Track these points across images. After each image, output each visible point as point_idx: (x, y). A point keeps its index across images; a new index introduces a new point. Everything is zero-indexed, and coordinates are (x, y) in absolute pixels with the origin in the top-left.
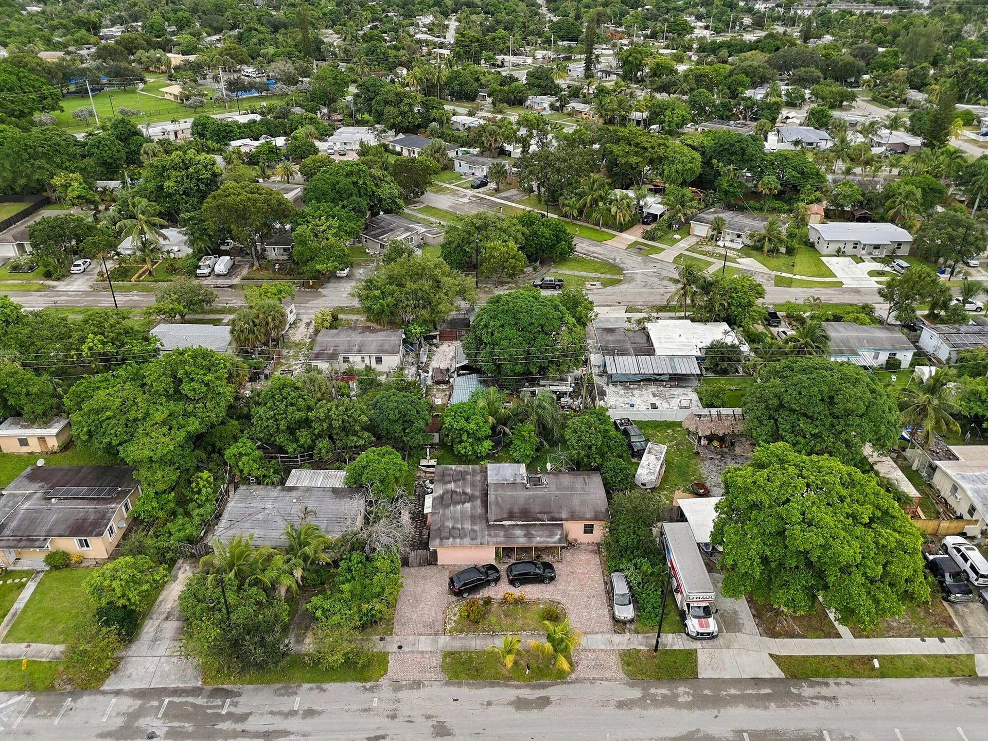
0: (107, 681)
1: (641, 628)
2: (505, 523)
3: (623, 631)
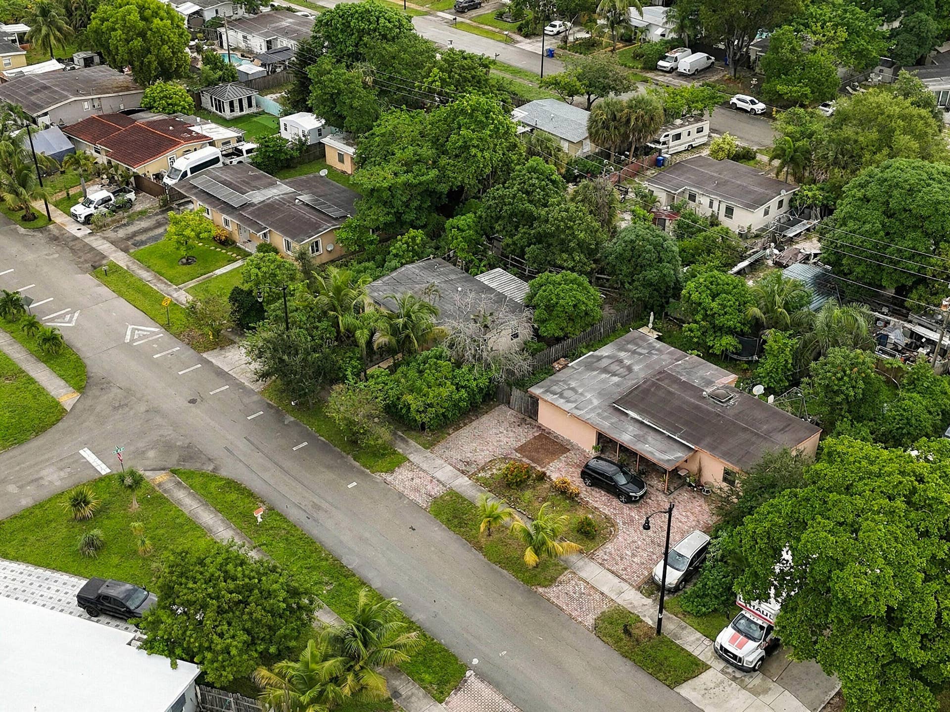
0: (210, 352)
1: (672, 604)
2: (630, 413)
3: (648, 594)
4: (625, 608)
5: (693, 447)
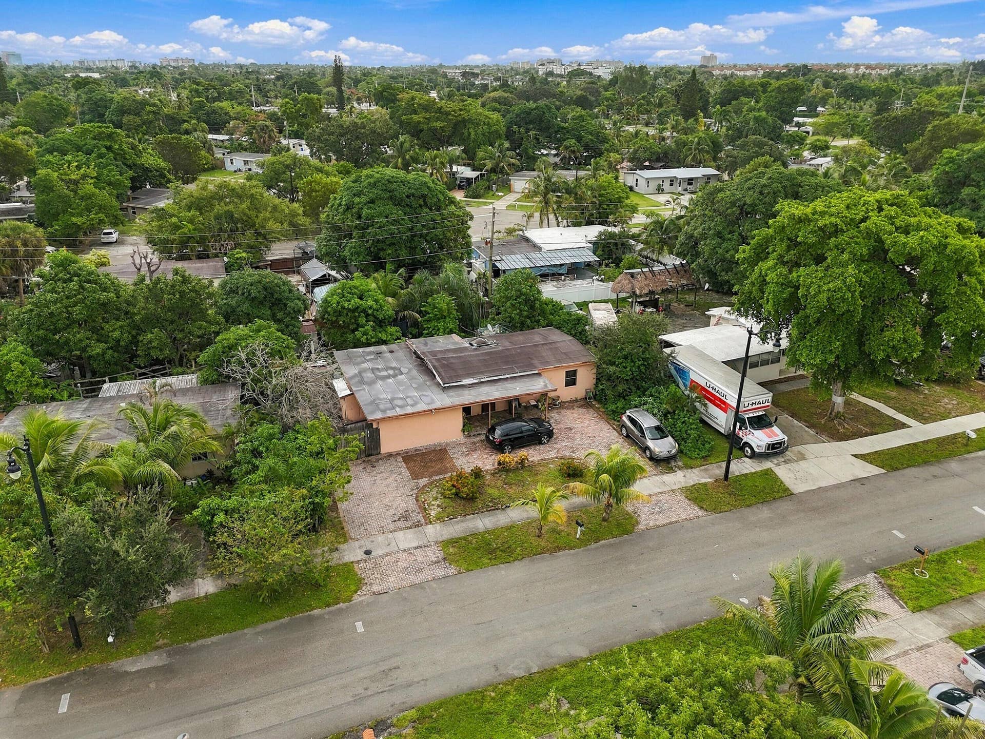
1: (690, 462)
2: (465, 382)
3: (671, 470)
4: (686, 487)
5: (537, 372)
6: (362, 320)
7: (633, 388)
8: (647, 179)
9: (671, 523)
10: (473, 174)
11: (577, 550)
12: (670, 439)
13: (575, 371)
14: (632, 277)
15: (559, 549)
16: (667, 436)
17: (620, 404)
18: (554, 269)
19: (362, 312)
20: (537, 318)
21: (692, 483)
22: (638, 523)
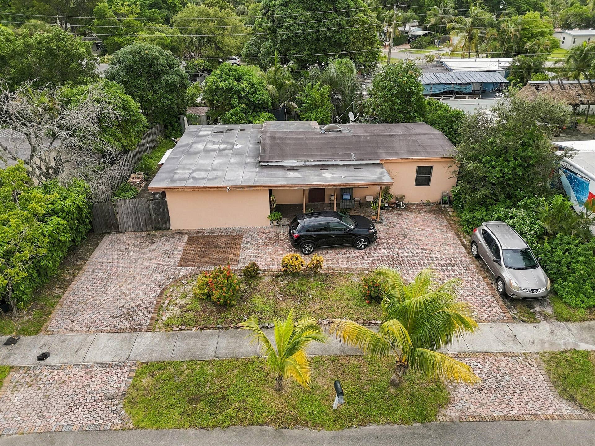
1: (566, 311)
2: (287, 163)
3: (533, 318)
4: (550, 353)
5: (378, 162)
6: (234, 102)
7: (502, 197)
8: (574, 36)
9: (507, 418)
10: (421, 32)
11: (323, 432)
12: (539, 271)
13: (431, 167)
14: (537, 88)
15: (295, 421)
16: (535, 267)
17: (478, 214)
18: (459, 87)
19: (235, 93)
20: (412, 115)
21: (562, 348)
22: (447, 402)
